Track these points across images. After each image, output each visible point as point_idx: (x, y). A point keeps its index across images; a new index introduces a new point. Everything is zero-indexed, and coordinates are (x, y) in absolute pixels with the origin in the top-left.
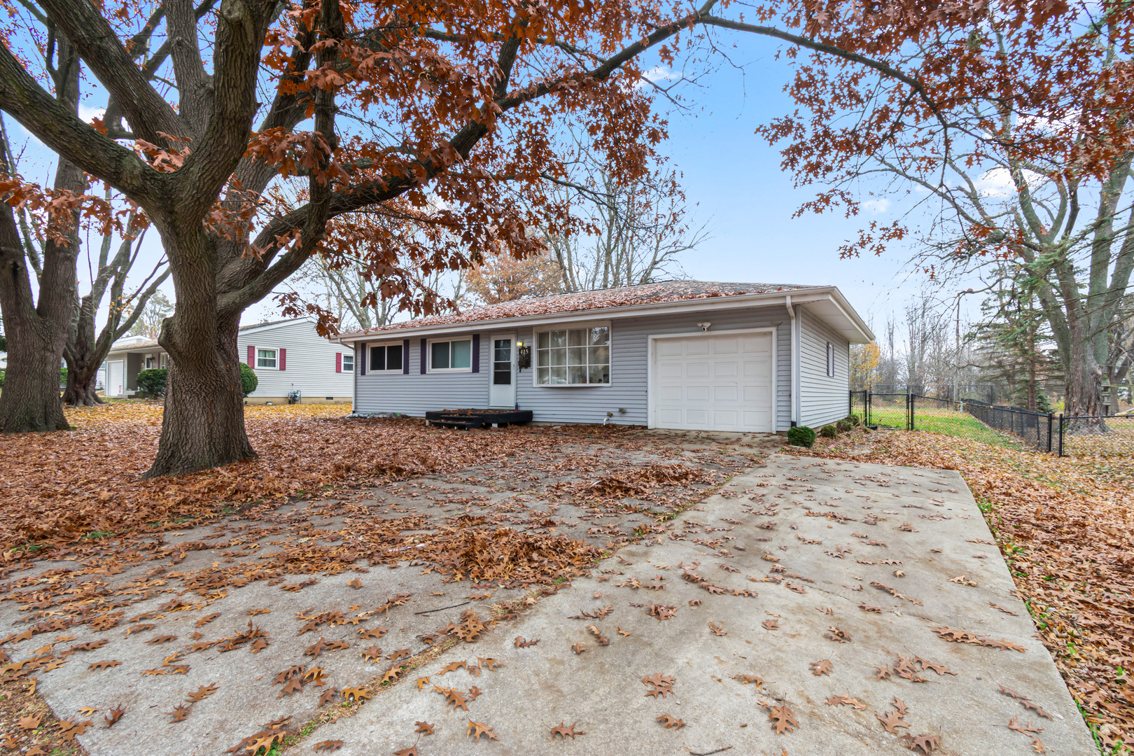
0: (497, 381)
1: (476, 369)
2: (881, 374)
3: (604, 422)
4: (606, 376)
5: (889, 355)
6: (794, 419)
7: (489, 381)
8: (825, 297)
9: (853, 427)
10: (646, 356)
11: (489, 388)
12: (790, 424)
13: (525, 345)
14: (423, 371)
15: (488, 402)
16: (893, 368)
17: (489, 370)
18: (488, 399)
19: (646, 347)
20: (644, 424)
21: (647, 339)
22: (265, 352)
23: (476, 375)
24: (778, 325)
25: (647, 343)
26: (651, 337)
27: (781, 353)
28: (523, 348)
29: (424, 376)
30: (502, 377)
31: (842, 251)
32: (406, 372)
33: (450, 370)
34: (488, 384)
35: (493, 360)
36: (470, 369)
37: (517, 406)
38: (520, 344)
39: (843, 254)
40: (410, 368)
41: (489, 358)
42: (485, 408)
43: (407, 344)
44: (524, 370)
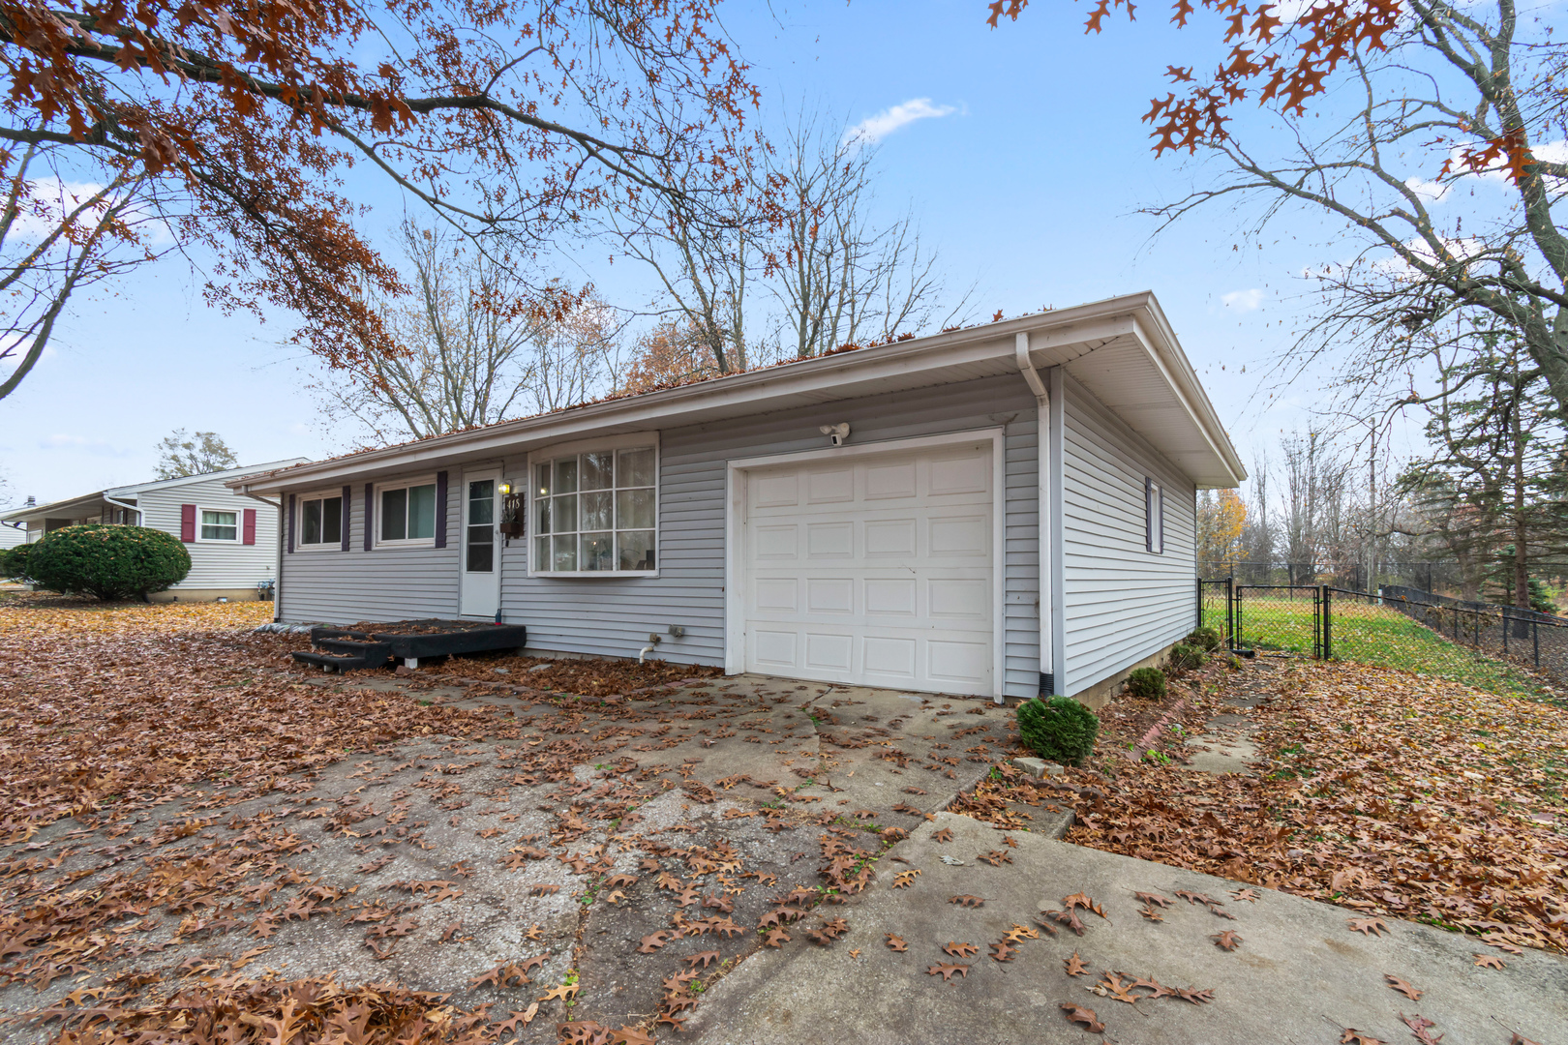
0: (471, 567)
1: (441, 542)
2: (1247, 547)
3: (641, 656)
4: (651, 554)
5: (1258, 518)
6: (1046, 667)
7: (459, 564)
8: (1121, 330)
9: (1205, 657)
10: (723, 508)
11: (459, 578)
12: (1036, 680)
13: (515, 490)
14: (368, 547)
15: (459, 607)
16: (1266, 537)
17: (460, 542)
18: (459, 600)
19: (723, 488)
20: (718, 664)
21: (724, 469)
22: (217, 514)
23: (441, 552)
24: (1006, 423)
25: (724, 478)
26: (733, 464)
27: (1015, 493)
28: (511, 497)
29: (369, 555)
30: (480, 560)
31: (1162, 121)
32: (346, 548)
33: (407, 542)
34: (459, 571)
35: (466, 524)
36: (431, 541)
37: (499, 617)
38: (504, 489)
39: (1166, 131)
40: (352, 539)
41: (461, 518)
42: (454, 618)
43: (347, 491)
44: (513, 542)
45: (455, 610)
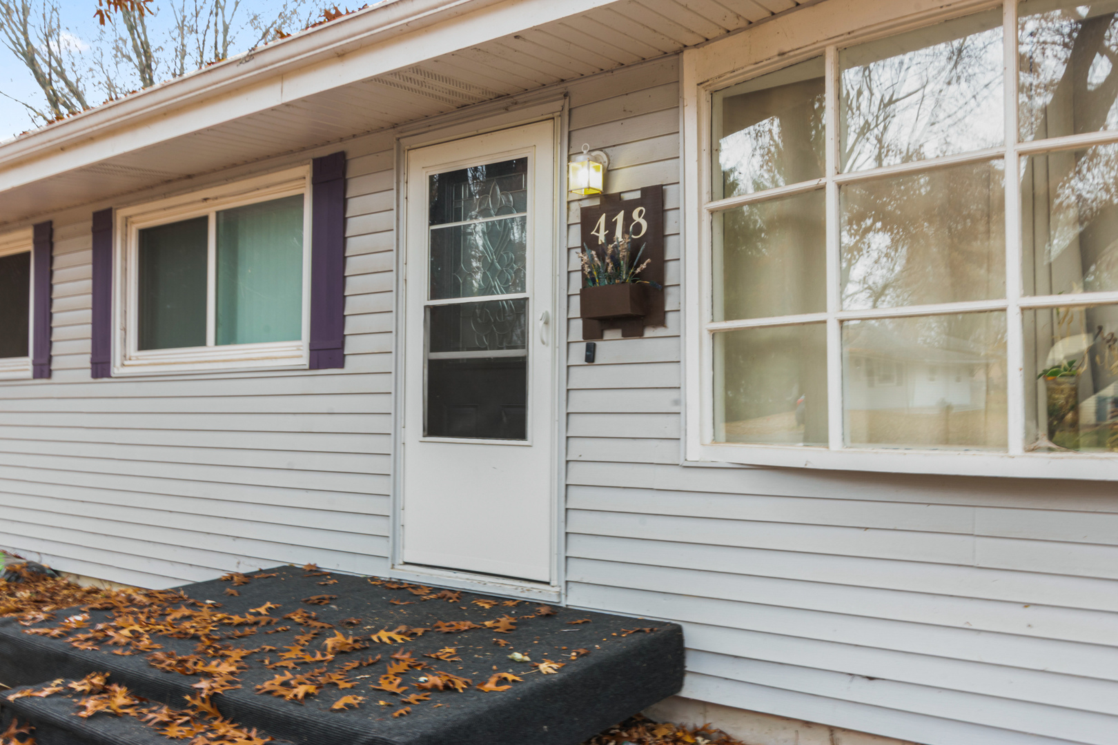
0: (440, 425)
1: (327, 353)
7: (394, 414)
11: (396, 456)
13: (627, 183)
14: (101, 367)
15: (394, 537)
17: (396, 352)
18: (393, 517)
23: (328, 380)
28: (609, 202)
29: (103, 387)
30: (474, 403)
32: (43, 370)
33: (210, 355)
34: (395, 434)
35: (417, 297)
36: (297, 350)
40: (57, 348)
41: (400, 282)
42: (383, 571)
43: (45, 236)
44: (612, 345)
45: (382, 548)
